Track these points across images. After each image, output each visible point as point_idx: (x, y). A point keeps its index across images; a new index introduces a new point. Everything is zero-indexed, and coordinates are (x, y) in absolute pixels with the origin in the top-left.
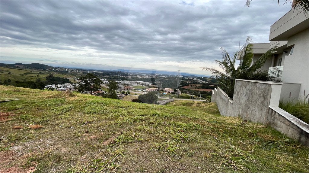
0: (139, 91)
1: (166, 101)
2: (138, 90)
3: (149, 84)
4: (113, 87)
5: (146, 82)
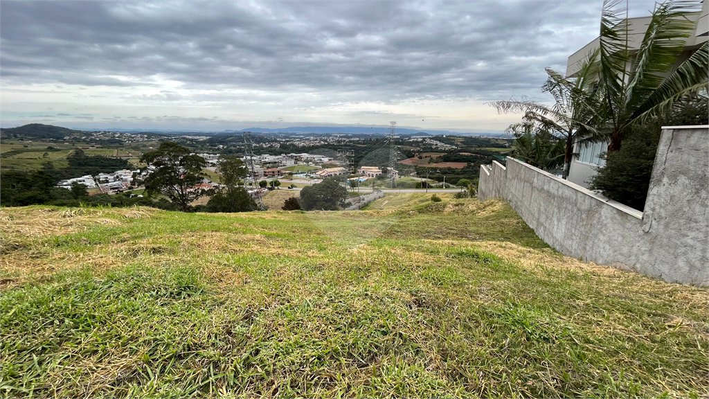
0: (300, 178)
1: (367, 199)
2: (298, 175)
3: (323, 159)
4: (233, 171)
5: (315, 156)
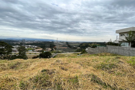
3: (35, 46)
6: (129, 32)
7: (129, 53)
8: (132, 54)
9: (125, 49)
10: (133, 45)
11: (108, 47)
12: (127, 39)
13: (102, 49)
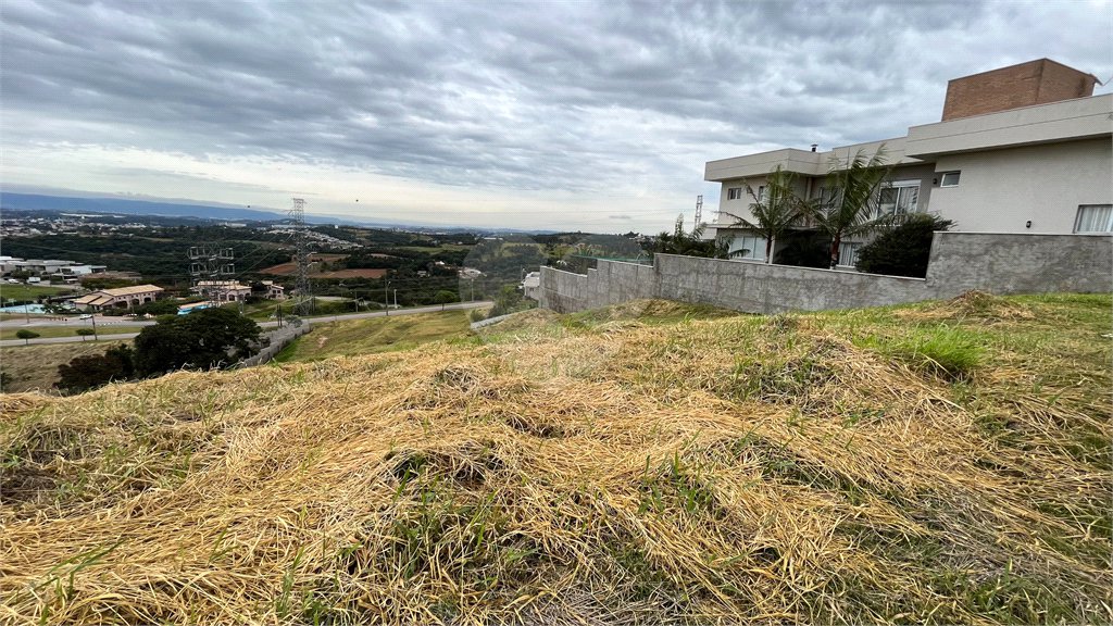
6: (771, 175)
7: (767, 295)
8: (779, 301)
9: (749, 272)
10: (786, 250)
11: (662, 262)
12: (763, 220)
13: (626, 277)
